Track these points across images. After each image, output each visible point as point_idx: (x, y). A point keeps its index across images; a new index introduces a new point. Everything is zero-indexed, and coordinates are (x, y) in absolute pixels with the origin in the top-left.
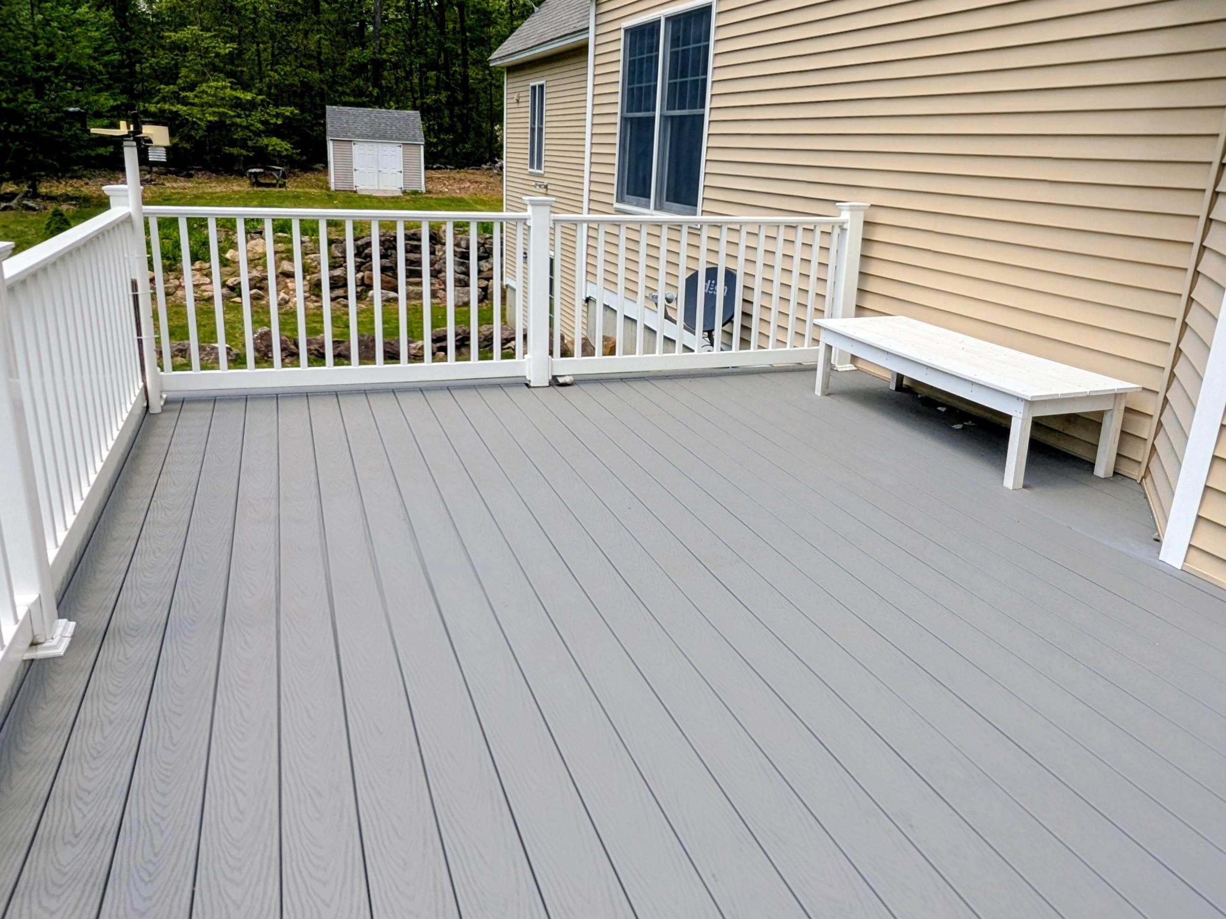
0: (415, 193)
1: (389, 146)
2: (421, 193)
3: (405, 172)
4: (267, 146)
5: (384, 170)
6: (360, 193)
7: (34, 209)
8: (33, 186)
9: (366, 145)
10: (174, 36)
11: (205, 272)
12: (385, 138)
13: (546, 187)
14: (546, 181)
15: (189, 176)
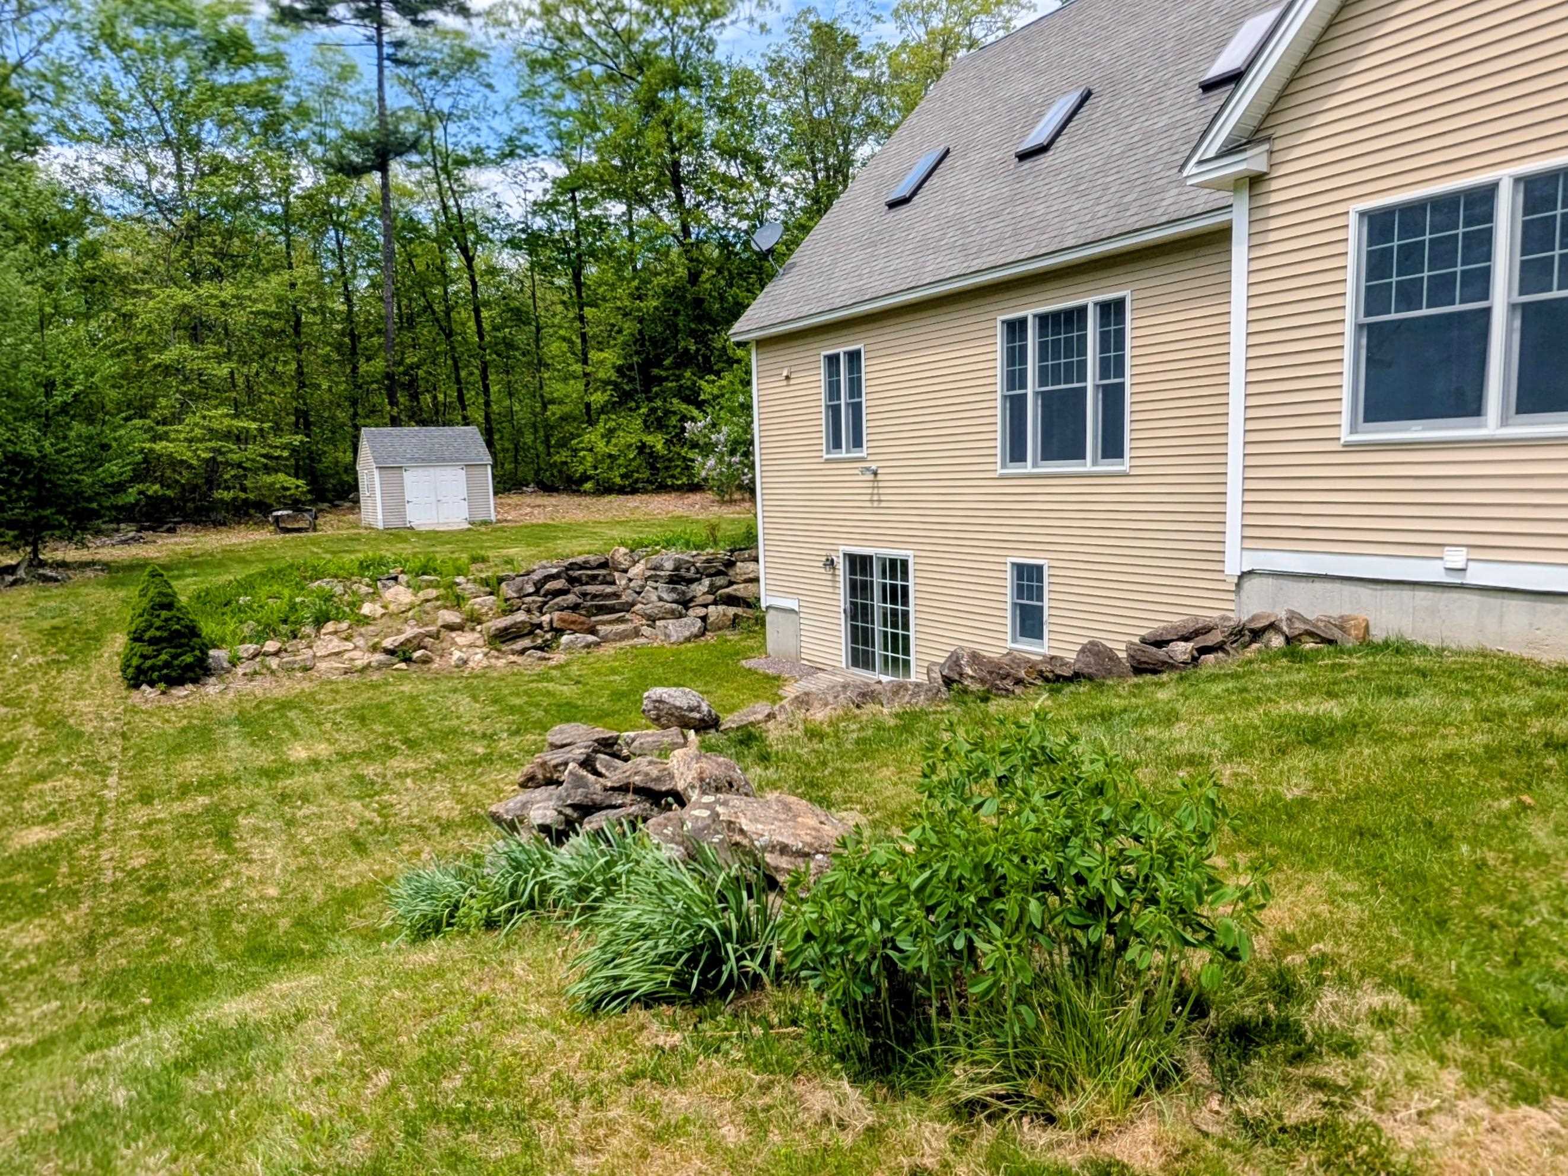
0: (485, 523)
1: (449, 469)
2: (491, 523)
3: (470, 499)
4: (274, 483)
5: (444, 500)
6: (417, 529)
7: (56, 580)
8: (35, 552)
9: (420, 470)
10: (157, 359)
11: (343, 635)
12: (444, 460)
13: (875, 474)
14: (874, 466)
15: (171, 531)
